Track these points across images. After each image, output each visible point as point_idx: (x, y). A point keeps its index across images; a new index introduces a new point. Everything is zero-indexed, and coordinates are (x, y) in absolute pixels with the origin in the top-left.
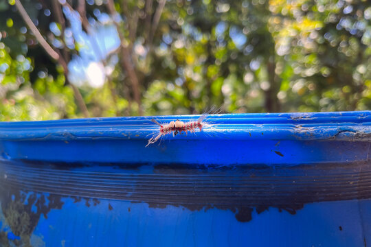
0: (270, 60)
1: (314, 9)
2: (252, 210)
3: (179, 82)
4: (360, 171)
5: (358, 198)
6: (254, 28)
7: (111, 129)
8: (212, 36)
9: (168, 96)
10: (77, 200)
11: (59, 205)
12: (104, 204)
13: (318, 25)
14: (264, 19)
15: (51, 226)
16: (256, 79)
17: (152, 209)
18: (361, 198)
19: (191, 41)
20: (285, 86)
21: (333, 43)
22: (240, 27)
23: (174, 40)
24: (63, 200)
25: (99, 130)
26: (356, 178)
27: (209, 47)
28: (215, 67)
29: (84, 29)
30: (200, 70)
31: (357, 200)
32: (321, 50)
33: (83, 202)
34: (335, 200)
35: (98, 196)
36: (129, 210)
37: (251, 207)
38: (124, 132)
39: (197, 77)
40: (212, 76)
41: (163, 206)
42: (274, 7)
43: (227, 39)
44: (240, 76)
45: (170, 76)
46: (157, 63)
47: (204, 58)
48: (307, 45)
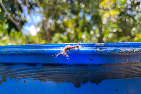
0: (100, 26)
1: (116, 7)
2: (81, 83)
3: (66, 34)
4: (125, 67)
5: (124, 78)
6: (94, 13)
7: (23, 49)
8: (78, 16)
9: (61, 39)
10: (12, 79)
11: (5, 80)
12: (22, 80)
13: (118, 13)
14: (98, 10)
15: (2, 89)
16: (95, 33)
17: (41, 82)
18: (125, 78)
19: (70, 18)
20: (106, 35)
21: (123, 20)
22: (89, 13)
23: (64, 18)
24: (7, 78)
25: (19, 50)
26: (123, 70)
27: (77, 21)
28: (79, 28)
29: (29, 13)
30: (74, 29)
31: (124, 79)
32: (119, 22)
33: (14, 79)
34: (115, 79)
35: (20, 77)
36: (32, 83)
37: (81, 81)
38: (28, 50)
39: (73, 32)
40: (78, 32)
41: (45, 81)
42: (101, 6)
43: (84, 18)
44: (89, 32)
45: (62, 31)
46: (57, 26)
47: (75, 25)
48: (114, 20)
